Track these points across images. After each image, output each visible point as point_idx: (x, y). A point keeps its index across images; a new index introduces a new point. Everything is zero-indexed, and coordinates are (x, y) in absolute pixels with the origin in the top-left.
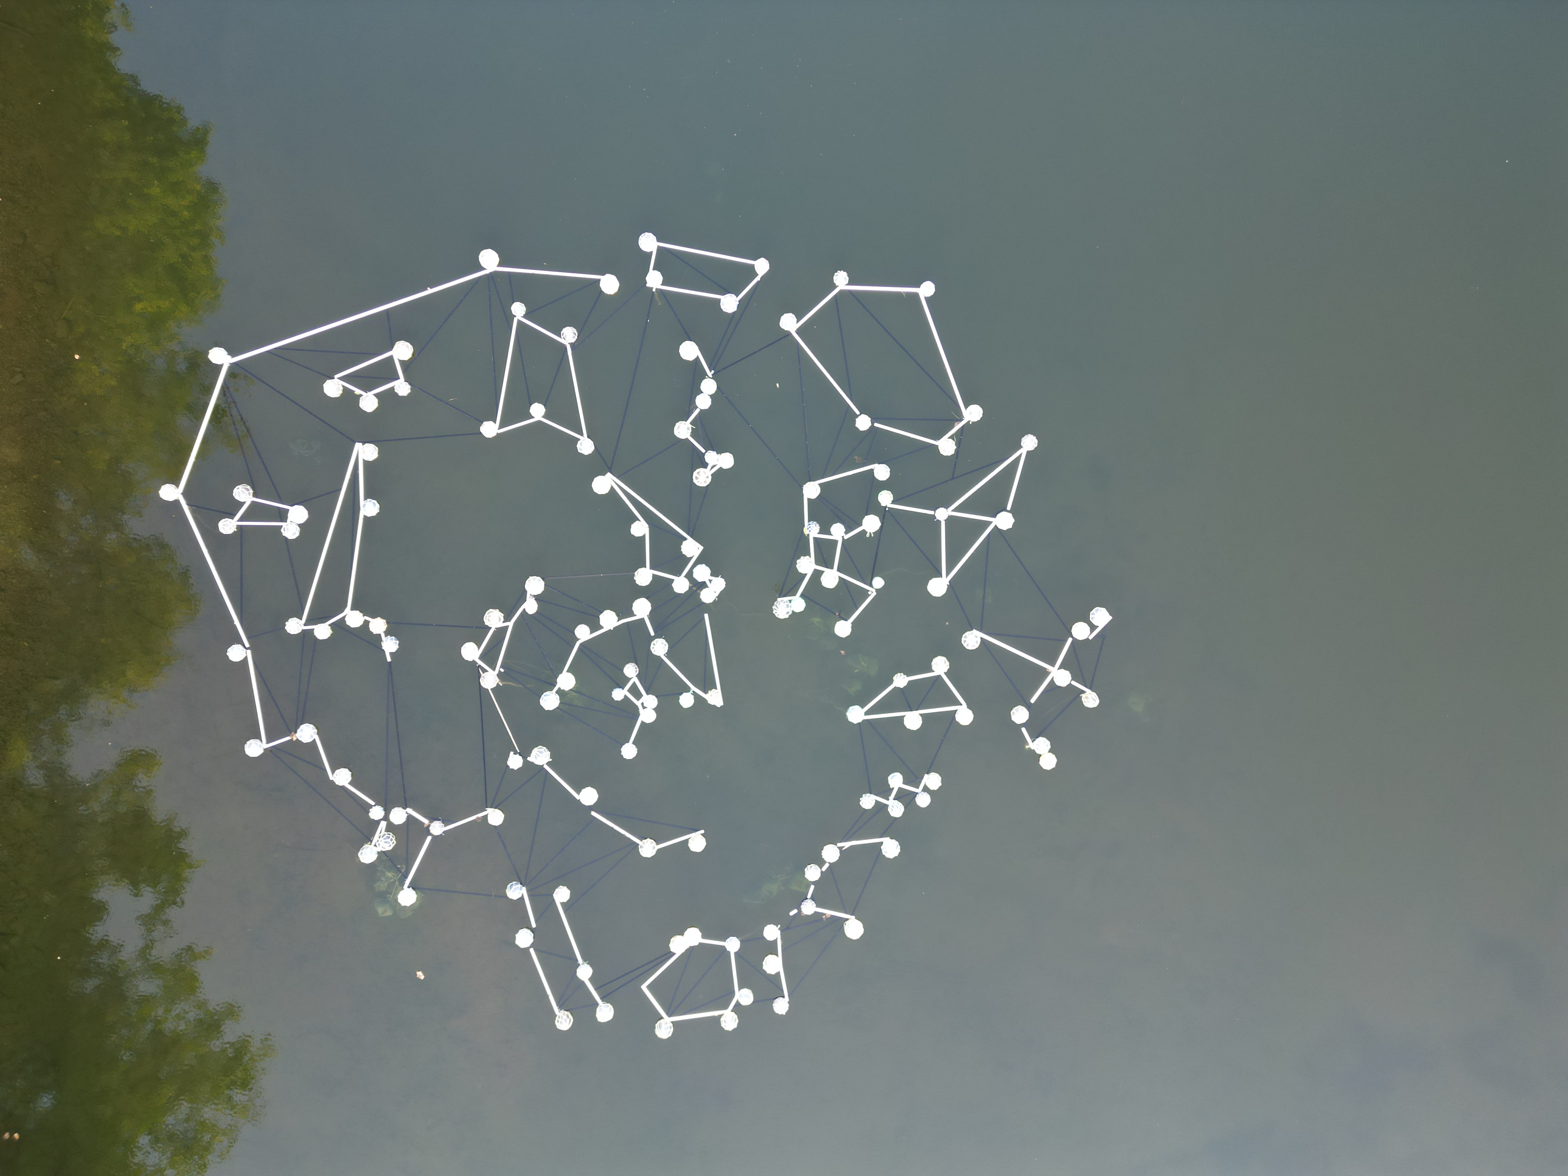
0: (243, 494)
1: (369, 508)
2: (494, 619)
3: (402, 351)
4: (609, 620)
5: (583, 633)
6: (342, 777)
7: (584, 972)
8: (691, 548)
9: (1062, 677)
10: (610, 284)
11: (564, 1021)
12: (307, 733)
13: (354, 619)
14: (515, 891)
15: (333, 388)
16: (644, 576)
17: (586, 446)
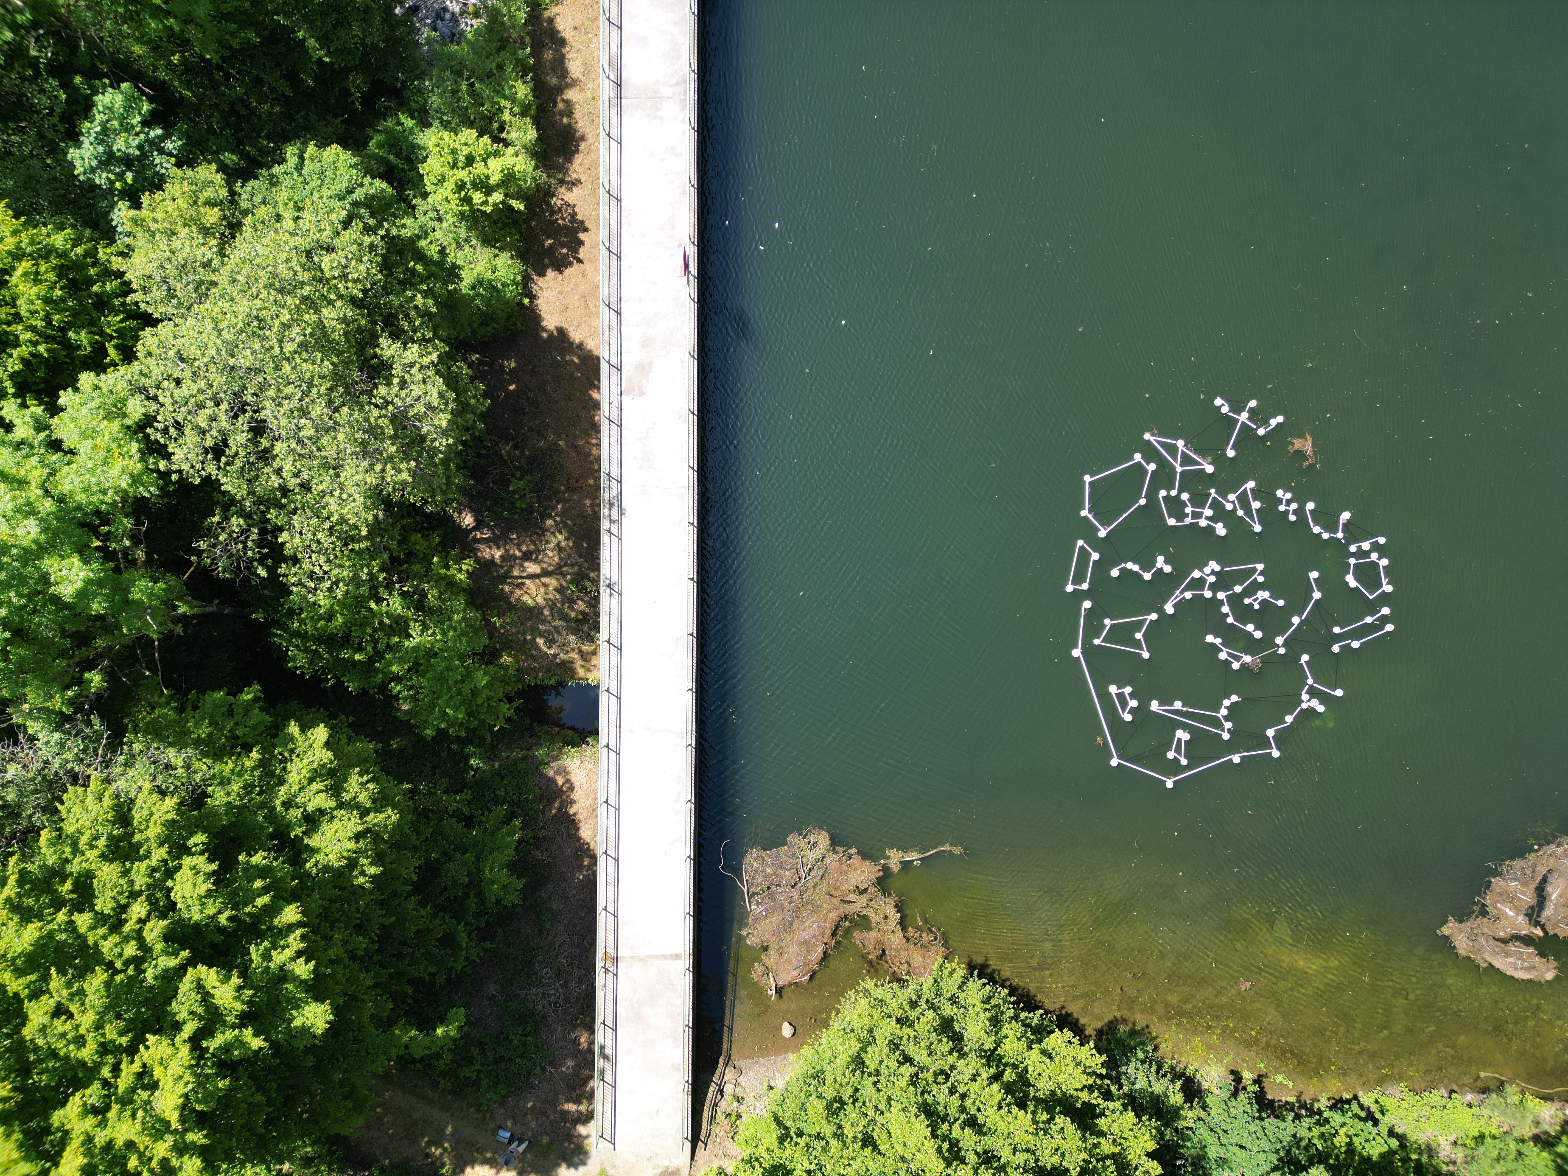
0: (1171, 755)
1: (1178, 705)
2: (1223, 656)
3: (1113, 689)
4: (1225, 609)
5: (1230, 620)
6: (1289, 719)
7: (1369, 620)
8: (1197, 574)
9: (1244, 417)
10: (1087, 604)
11: (1389, 627)
12: (1270, 733)
13: (1224, 712)
14: (1336, 649)
15: (1128, 717)
16: (1208, 594)
17: (1154, 616)
